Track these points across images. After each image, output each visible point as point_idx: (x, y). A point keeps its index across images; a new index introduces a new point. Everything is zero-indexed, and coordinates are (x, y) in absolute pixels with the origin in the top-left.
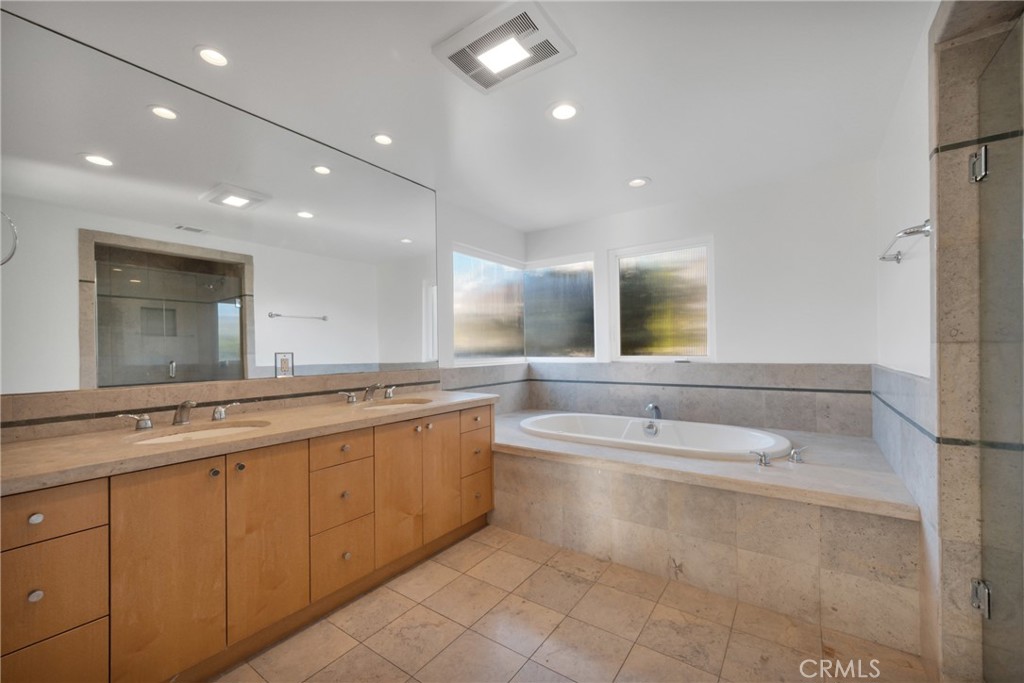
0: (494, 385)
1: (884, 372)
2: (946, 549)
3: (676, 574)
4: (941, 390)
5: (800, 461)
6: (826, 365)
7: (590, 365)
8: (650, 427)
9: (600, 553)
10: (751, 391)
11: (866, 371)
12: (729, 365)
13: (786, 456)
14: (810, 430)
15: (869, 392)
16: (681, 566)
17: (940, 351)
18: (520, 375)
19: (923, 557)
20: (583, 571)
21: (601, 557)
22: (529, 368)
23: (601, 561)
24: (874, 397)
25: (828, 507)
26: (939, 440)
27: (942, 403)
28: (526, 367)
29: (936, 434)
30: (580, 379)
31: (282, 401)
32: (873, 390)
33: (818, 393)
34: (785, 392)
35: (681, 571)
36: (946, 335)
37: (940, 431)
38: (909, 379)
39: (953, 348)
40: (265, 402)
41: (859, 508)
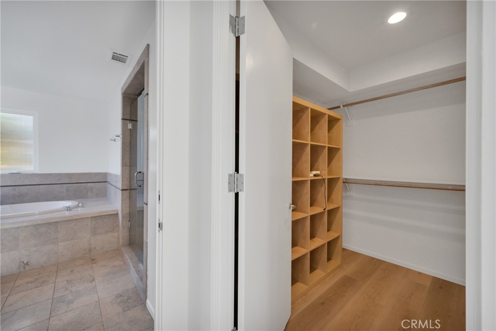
1: (111, 174)
2: (123, 217)
4: (122, 178)
5: (83, 207)
6: (92, 173)
10: (59, 185)
11: (105, 175)
12: (47, 174)
13: (78, 206)
14: (85, 198)
15: (106, 182)
16: (28, 263)
17: (122, 168)
19: (119, 222)
24: (108, 184)
25: (93, 217)
26: (122, 190)
27: (122, 181)
29: (121, 189)
32: (108, 181)
33: (88, 183)
34: (75, 184)
35: (27, 265)
36: (123, 165)
37: (122, 187)
38: (116, 176)
39: (125, 167)
41: (103, 214)
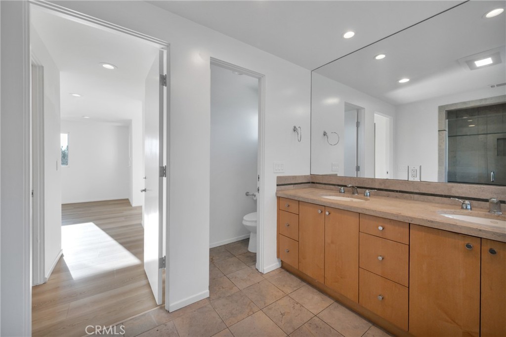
31: (412, 195)
40: (400, 193)
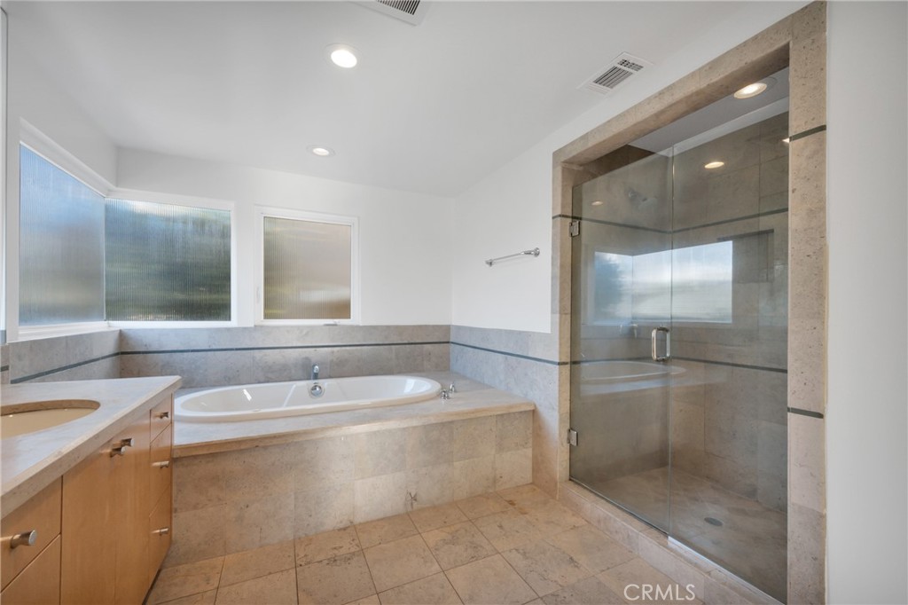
0: (79, 364)
1: (474, 330)
2: (561, 419)
3: (412, 504)
4: (560, 339)
7: (228, 330)
8: (314, 388)
9: (341, 522)
11: (447, 328)
12: (371, 327)
13: (447, 390)
15: (448, 342)
16: (416, 495)
17: (561, 318)
18: (110, 347)
19: (538, 428)
20: (341, 547)
21: (342, 526)
22: (122, 336)
23: (345, 529)
24: (453, 345)
25: (499, 415)
26: (559, 364)
27: (559, 345)
28: (117, 334)
29: (558, 360)
30: (214, 347)
32: (452, 341)
33: (425, 345)
35: (415, 500)
36: (562, 311)
39: (564, 316)
